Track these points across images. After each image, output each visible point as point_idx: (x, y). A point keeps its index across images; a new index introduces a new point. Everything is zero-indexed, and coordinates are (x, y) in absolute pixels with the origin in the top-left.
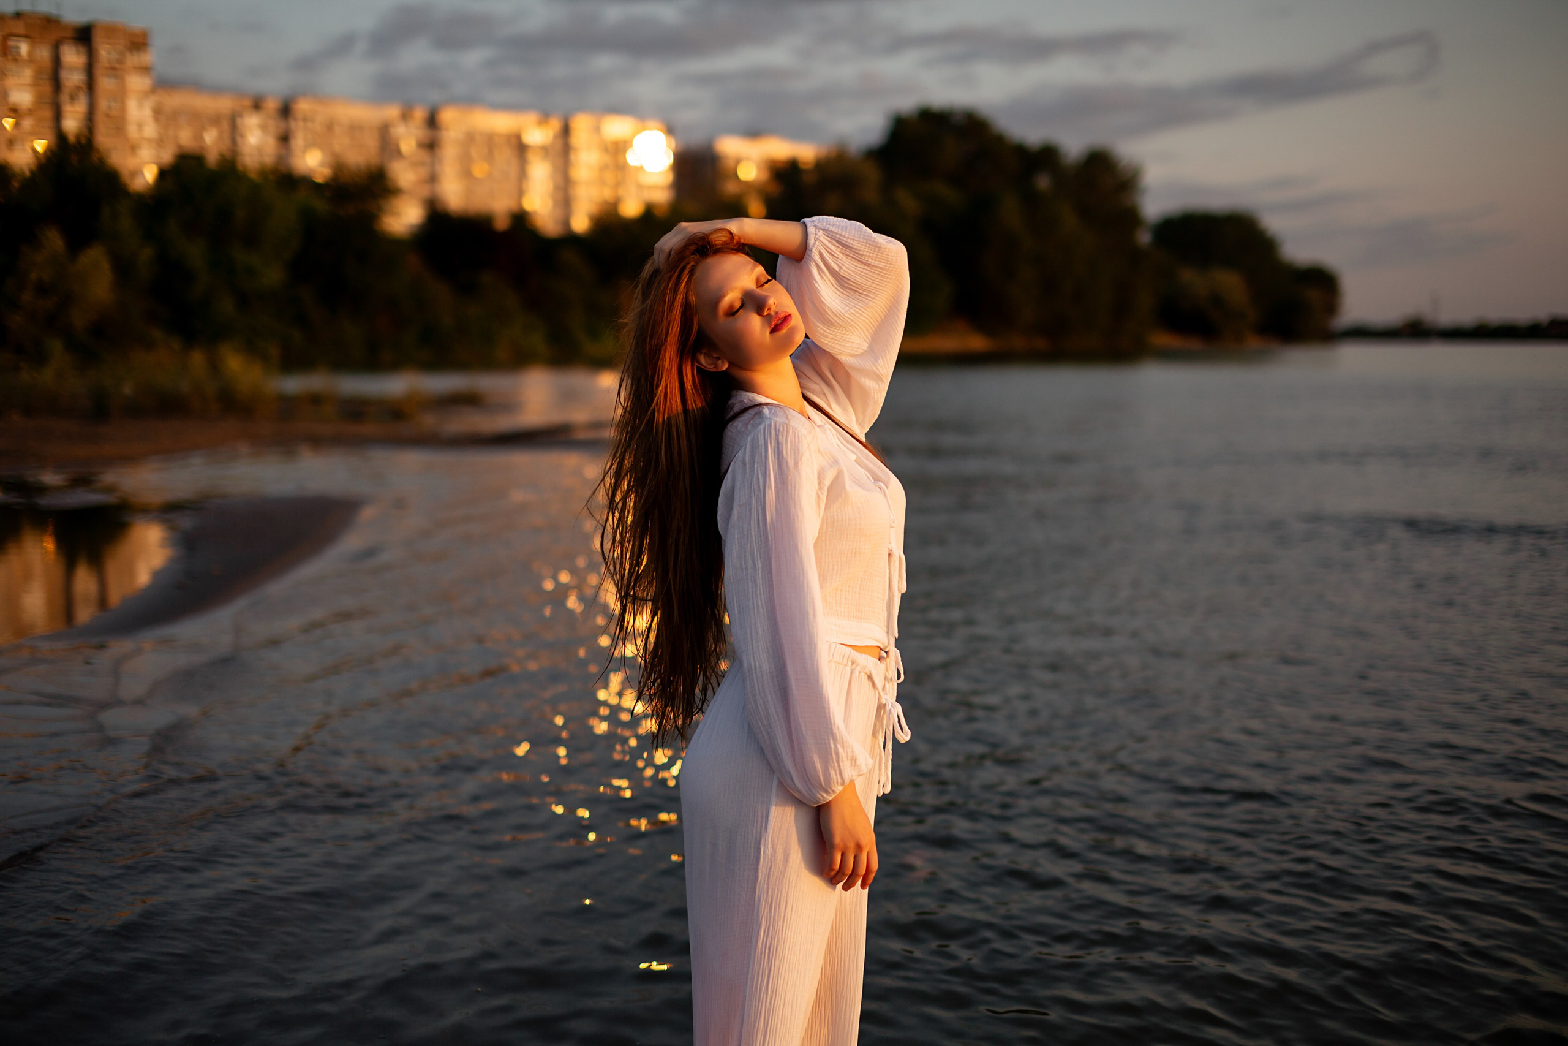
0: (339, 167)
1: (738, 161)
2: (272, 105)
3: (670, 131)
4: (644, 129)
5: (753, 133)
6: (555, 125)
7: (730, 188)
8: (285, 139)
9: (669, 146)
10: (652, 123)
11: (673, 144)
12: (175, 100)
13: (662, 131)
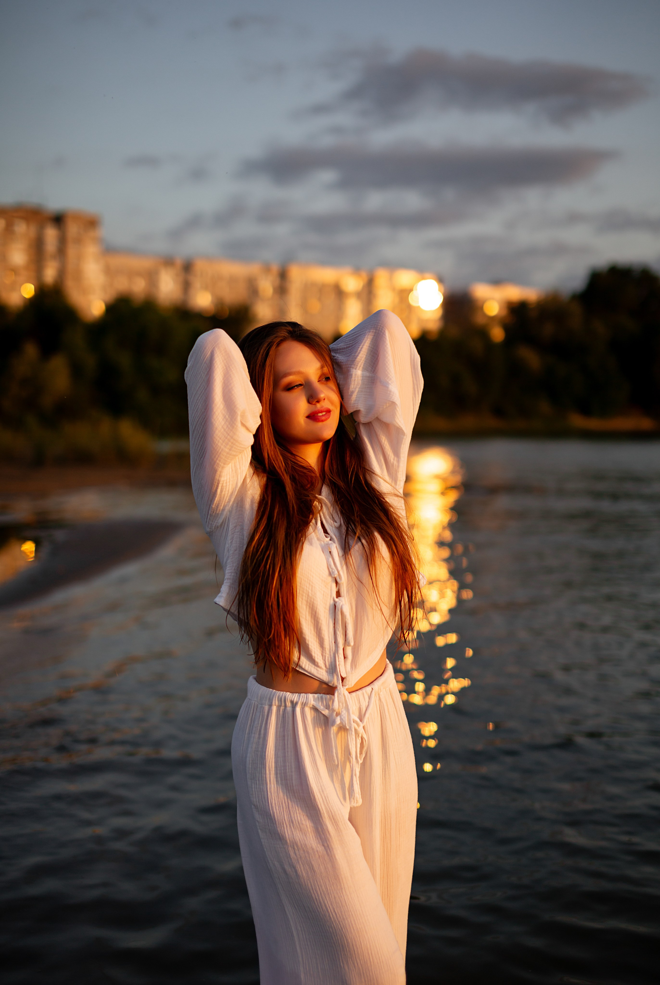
0: (219, 303)
1: (484, 302)
2: (179, 262)
3: (440, 280)
4: (423, 278)
5: (497, 282)
6: (364, 276)
7: (479, 320)
8: (186, 286)
9: (440, 290)
10: (427, 275)
11: (443, 290)
12: (117, 261)
13: (435, 280)
